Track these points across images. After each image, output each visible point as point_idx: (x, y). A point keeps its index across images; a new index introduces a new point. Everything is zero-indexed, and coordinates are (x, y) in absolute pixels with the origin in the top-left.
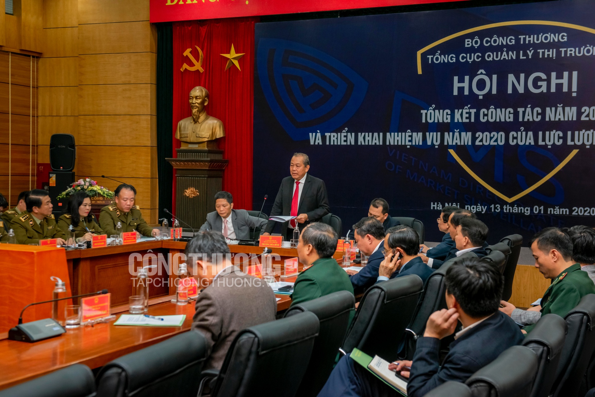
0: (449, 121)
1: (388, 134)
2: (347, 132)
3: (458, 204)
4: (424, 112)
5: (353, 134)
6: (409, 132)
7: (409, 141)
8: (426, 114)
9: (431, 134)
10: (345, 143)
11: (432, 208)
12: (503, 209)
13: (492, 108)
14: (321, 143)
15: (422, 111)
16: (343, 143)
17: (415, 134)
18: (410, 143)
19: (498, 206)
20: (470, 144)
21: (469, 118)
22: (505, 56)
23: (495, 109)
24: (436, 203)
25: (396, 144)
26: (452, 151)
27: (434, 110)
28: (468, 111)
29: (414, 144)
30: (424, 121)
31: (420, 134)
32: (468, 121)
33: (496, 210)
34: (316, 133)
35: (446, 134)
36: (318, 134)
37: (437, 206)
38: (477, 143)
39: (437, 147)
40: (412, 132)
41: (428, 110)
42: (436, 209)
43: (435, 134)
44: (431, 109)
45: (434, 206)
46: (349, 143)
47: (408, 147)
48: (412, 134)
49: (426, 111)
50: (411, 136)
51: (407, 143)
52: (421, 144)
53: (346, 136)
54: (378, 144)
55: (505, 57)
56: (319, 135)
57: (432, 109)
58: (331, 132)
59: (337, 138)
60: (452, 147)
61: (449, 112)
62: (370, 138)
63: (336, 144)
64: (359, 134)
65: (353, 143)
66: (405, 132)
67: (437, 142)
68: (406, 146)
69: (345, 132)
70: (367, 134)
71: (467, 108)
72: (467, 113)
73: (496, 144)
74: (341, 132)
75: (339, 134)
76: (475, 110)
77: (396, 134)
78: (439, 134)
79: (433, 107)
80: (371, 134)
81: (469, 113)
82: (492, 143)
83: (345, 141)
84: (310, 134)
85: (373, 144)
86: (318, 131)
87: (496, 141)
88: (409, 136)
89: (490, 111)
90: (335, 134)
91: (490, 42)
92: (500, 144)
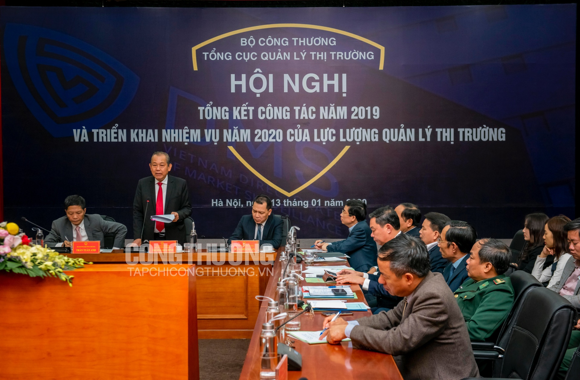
0: (227, 118)
1: (164, 131)
2: (118, 128)
3: (240, 200)
4: (201, 109)
5: (125, 131)
6: (186, 129)
7: (187, 138)
8: (204, 111)
9: (210, 130)
10: (116, 140)
11: (213, 205)
12: (283, 203)
13: (269, 106)
14: (87, 140)
15: (199, 108)
16: (113, 140)
17: (192, 131)
18: (188, 140)
19: (278, 201)
20: (249, 140)
21: (248, 115)
22: (279, 56)
23: (273, 107)
24: (217, 200)
25: (173, 140)
26: (231, 148)
27: (212, 107)
28: (246, 108)
29: (192, 140)
30: (201, 118)
31: (198, 131)
32: (246, 118)
33: (277, 205)
34: (81, 129)
35: (225, 131)
36: (83, 130)
37: (218, 203)
38: (256, 140)
39: (216, 144)
40: (190, 129)
41: (205, 107)
42: (217, 205)
43: (213, 130)
44: (208, 106)
45: (215, 203)
46: (120, 140)
47: (186, 144)
48: (190, 131)
49: (203, 108)
50: (189, 133)
51: (185, 140)
52: (199, 140)
53: (117, 133)
54: (153, 141)
55: (279, 58)
56: (85, 131)
57: (210, 106)
58: (99, 129)
59: (106, 135)
60: (231, 144)
61: (227, 109)
62: (144, 135)
63: (105, 140)
64: (132, 131)
65: (125, 140)
66: (183, 129)
67: (216, 138)
68: (183, 143)
69: (115, 128)
70: (140, 131)
71: (245, 106)
72: (245, 110)
73: (274, 140)
74: (111, 129)
75: (108, 131)
76: (253, 108)
77: (172, 131)
78: (218, 131)
79: (210, 104)
80: (144, 131)
81: (248, 111)
82: (271, 140)
83: (115, 138)
84: (74, 130)
85: (148, 141)
86: (84, 127)
87: (275, 137)
88: (187, 133)
89: (268, 109)
90: (104, 131)
91: (265, 42)
92: (278, 140)
